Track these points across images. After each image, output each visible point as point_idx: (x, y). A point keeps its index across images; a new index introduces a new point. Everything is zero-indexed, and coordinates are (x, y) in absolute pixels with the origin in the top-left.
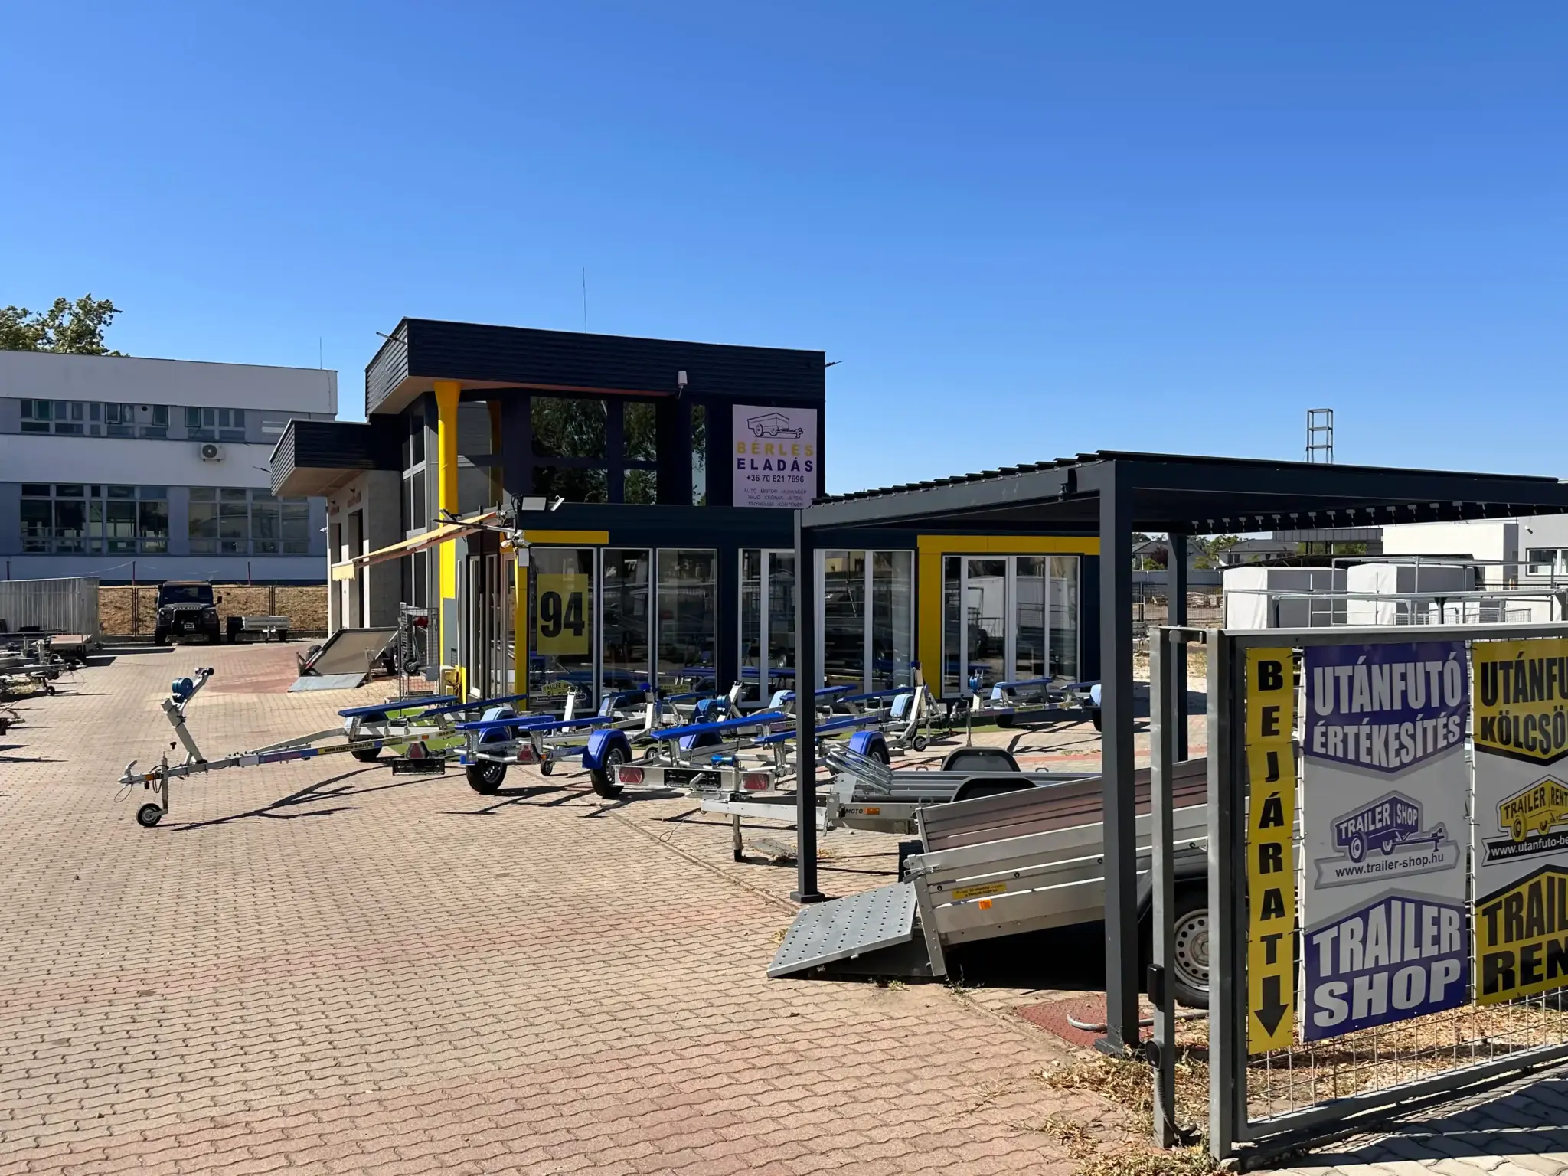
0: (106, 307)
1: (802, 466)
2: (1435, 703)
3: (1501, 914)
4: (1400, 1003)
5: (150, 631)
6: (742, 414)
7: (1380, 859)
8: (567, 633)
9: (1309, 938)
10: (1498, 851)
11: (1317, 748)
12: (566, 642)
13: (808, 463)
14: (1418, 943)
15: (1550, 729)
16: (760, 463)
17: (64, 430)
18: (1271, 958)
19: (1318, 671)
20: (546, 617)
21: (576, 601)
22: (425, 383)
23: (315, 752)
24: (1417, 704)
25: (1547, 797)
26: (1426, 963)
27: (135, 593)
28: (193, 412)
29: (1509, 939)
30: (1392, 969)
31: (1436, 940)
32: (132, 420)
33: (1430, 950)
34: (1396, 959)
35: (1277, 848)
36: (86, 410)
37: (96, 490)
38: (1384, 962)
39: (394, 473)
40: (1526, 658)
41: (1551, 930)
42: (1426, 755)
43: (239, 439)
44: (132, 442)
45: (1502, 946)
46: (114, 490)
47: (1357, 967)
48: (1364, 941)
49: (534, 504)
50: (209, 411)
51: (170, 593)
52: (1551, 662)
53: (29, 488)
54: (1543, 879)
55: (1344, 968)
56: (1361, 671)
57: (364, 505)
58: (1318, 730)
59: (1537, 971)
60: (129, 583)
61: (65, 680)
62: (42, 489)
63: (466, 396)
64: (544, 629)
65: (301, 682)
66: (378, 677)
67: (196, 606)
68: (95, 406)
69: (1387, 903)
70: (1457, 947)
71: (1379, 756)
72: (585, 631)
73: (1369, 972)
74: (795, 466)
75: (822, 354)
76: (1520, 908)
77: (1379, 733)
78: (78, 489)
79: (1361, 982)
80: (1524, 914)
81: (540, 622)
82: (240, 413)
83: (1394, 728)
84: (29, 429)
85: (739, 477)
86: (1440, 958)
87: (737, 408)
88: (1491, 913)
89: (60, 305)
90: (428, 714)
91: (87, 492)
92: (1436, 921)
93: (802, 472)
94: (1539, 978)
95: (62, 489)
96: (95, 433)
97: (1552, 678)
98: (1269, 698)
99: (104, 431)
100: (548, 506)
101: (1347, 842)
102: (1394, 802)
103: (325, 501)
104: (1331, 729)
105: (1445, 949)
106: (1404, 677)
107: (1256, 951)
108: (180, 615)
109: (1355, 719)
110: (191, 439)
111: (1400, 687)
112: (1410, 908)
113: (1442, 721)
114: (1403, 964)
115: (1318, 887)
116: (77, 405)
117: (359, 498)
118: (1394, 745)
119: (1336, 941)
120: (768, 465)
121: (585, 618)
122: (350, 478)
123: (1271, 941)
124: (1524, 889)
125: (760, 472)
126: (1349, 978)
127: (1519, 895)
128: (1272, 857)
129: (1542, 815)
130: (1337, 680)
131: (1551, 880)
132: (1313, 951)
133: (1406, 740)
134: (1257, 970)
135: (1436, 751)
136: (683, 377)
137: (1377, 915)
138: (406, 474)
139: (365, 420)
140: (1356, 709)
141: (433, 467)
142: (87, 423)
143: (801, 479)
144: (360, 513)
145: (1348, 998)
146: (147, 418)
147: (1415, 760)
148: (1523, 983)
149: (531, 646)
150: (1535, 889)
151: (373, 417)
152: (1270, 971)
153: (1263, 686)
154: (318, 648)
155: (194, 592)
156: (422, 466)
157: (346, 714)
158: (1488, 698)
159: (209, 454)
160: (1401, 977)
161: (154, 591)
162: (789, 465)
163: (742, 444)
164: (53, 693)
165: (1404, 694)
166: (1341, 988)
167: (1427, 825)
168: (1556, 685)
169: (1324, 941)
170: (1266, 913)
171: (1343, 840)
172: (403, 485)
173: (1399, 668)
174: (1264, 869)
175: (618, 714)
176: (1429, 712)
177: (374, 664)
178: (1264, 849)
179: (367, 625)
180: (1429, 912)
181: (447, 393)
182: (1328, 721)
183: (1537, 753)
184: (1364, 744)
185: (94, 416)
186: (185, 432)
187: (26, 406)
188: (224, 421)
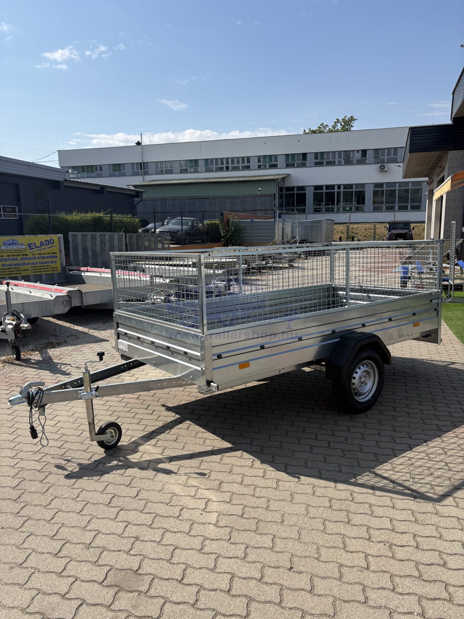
17: (329, 164)
27: (350, 226)
28: (377, 151)
32: (353, 157)
36: (336, 155)
37: (339, 186)
43: (395, 161)
44: (353, 166)
46: (345, 186)
50: (383, 149)
53: (317, 188)
62: (321, 187)
68: (340, 152)
78: (332, 187)
82: (395, 149)
84: (317, 164)
91: (336, 188)
95: (328, 187)
96: (340, 164)
99: (343, 163)
110: (375, 163)
116: (334, 153)
142: (337, 160)
146: (358, 156)
159: (382, 169)
185: (340, 157)
186: (373, 160)
187: (316, 154)
188: (389, 154)
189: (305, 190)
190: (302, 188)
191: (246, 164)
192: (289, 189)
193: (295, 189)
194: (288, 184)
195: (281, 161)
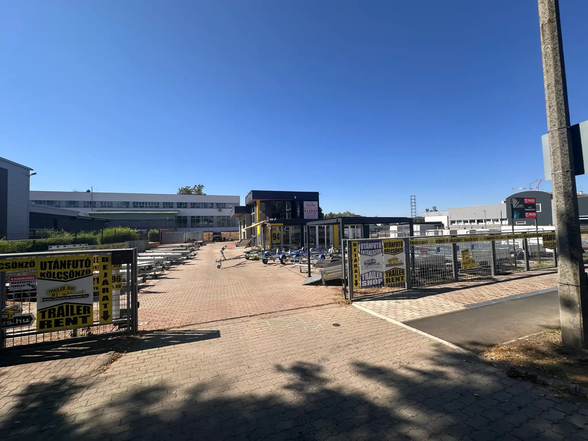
0: (202, 186)
1: (315, 211)
2: (378, 247)
3: (388, 274)
4: (374, 284)
5: (211, 240)
6: (305, 203)
7: (371, 266)
8: (277, 240)
9: (361, 275)
10: (387, 266)
11: (361, 253)
12: (277, 241)
13: (316, 210)
14: (376, 276)
15: (395, 251)
16: (308, 211)
17: (197, 207)
18: (356, 277)
19: (361, 244)
20: (274, 237)
21: (278, 234)
22: (255, 200)
23: (241, 258)
24: (375, 248)
25: (395, 259)
26: (377, 279)
27: (209, 233)
28: (217, 204)
29: (389, 276)
30: (373, 280)
31: (379, 276)
32: (208, 205)
33: (378, 277)
34: (373, 278)
35: (356, 265)
36: (201, 204)
37: (202, 217)
38: (371, 279)
39: (250, 214)
40: (391, 242)
41: (396, 275)
42: (376, 254)
43: (224, 208)
44: (208, 209)
45: (388, 277)
46: (205, 217)
47: (368, 279)
48: (368, 276)
49: (272, 219)
50: (220, 203)
51: (215, 234)
52: (395, 242)
53: (192, 217)
54: (394, 269)
55: (366, 279)
56: (367, 244)
57: (245, 219)
58: (361, 251)
59: (394, 281)
60: (208, 232)
61: (201, 248)
62: (194, 217)
63: (261, 202)
64: (273, 239)
65: (236, 248)
66: (248, 247)
67: (219, 236)
68: (202, 203)
69: (372, 272)
70: (382, 277)
71: (370, 254)
72: (280, 239)
73: (370, 280)
74: (314, 211)
75: (318, 192)
76: (391, 273)
77: (370, 251)
78: (199, 217)
79: (368, 281)
80: (392, 273)
81: (273, 238)
82: (225, 204)
83: (372, 251)
84: (192, 207)
85: (305, 213)
86: (379, 278)
87: (304, 202)
88: (387, 273)
89: (196, 186)
90: (256, 252)
91: (201, 217)
92: (379, 274)
93: (315, 212)
94: (394, 282)
95: (197, 217)
96: (202, 208)
97: (395, 244)
98: (355, 247)
99: (203, 207)
100: (274, 220)
101: (366, 264)
102: (372, 260)
103: (238, 218)
104: (363, 251)
105: (380, 277)
106: (373, 245)
107: (354, 277)
108: (216, 237)
109: (366, 250)
110: (217, 208)
111: (372, 246)
112: (375, 272)
113: (378, 250)
114: (374, 279)
115: (362, 269)
116: (199, 203)
117: (244, 218)
118: (372, 253)
119: (365, 276)
120: (310, 211)
121: (280, 237)
122: (243, 214)
123: (356, 276)
124: (392, 270)
125: (309, 212)
126: (367, 280)
127: (391, 271)
128: (356, 266)
129: (394, 261)
130: (364, 245)
131: (396, 270)
132: (362, 277)
133: (374, 252)
134: (354, 279)
135: (378, 253)
136: (295, 197)
137: (370, 273)
138: (252, 214)
139: (245, 206)
140: (366, 248)
141: (256, 213)
142: (201, 206)
143: (315, 213)
144: (244, 221)
145: (367, 283)
146: (210, 205)
147: (375, 254)
148: (392, 282)
149: (272, 242)
150: (393, 271)
151: (246, 205)
152: (356, 279)
153: (354, 246)
154: (238, 242)
155: (218, 233)
156: (254, 213)
157: (244, 252)
158: (385, 247)
159: (220, 210)
160: (374, 281)
161: (212, 233)
162: (313, 211)
163: (305, 208)
164: (199, 250)
165: (373, 247)
166: (366, 281)
167: (377, 262)
168: (395, 245)
169: (363, 276)
170: (355, 272)
171: (365, 264)
172: (251, 216)
173: (372, 244)
174: (355, 267)
175: (285, 252)
176: (377, 249)
177: (247, 245)
178: (355, 265)
179: (246, 238)
180: (378, 273)
181: (258, 201)
182: (363, 250)
183: (393, 254)
184: (368, 253)
185: (202, 205)
186: (216, 207)
187: (192, 203)
188: (222, 205)
189: (187, 218)
190: (186, 217)
191: (157, 205)
192: (179, 217)
193: (182, 217)
194: (178, 215)
195: (175, 205)
